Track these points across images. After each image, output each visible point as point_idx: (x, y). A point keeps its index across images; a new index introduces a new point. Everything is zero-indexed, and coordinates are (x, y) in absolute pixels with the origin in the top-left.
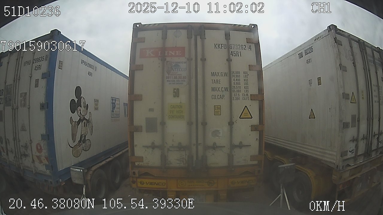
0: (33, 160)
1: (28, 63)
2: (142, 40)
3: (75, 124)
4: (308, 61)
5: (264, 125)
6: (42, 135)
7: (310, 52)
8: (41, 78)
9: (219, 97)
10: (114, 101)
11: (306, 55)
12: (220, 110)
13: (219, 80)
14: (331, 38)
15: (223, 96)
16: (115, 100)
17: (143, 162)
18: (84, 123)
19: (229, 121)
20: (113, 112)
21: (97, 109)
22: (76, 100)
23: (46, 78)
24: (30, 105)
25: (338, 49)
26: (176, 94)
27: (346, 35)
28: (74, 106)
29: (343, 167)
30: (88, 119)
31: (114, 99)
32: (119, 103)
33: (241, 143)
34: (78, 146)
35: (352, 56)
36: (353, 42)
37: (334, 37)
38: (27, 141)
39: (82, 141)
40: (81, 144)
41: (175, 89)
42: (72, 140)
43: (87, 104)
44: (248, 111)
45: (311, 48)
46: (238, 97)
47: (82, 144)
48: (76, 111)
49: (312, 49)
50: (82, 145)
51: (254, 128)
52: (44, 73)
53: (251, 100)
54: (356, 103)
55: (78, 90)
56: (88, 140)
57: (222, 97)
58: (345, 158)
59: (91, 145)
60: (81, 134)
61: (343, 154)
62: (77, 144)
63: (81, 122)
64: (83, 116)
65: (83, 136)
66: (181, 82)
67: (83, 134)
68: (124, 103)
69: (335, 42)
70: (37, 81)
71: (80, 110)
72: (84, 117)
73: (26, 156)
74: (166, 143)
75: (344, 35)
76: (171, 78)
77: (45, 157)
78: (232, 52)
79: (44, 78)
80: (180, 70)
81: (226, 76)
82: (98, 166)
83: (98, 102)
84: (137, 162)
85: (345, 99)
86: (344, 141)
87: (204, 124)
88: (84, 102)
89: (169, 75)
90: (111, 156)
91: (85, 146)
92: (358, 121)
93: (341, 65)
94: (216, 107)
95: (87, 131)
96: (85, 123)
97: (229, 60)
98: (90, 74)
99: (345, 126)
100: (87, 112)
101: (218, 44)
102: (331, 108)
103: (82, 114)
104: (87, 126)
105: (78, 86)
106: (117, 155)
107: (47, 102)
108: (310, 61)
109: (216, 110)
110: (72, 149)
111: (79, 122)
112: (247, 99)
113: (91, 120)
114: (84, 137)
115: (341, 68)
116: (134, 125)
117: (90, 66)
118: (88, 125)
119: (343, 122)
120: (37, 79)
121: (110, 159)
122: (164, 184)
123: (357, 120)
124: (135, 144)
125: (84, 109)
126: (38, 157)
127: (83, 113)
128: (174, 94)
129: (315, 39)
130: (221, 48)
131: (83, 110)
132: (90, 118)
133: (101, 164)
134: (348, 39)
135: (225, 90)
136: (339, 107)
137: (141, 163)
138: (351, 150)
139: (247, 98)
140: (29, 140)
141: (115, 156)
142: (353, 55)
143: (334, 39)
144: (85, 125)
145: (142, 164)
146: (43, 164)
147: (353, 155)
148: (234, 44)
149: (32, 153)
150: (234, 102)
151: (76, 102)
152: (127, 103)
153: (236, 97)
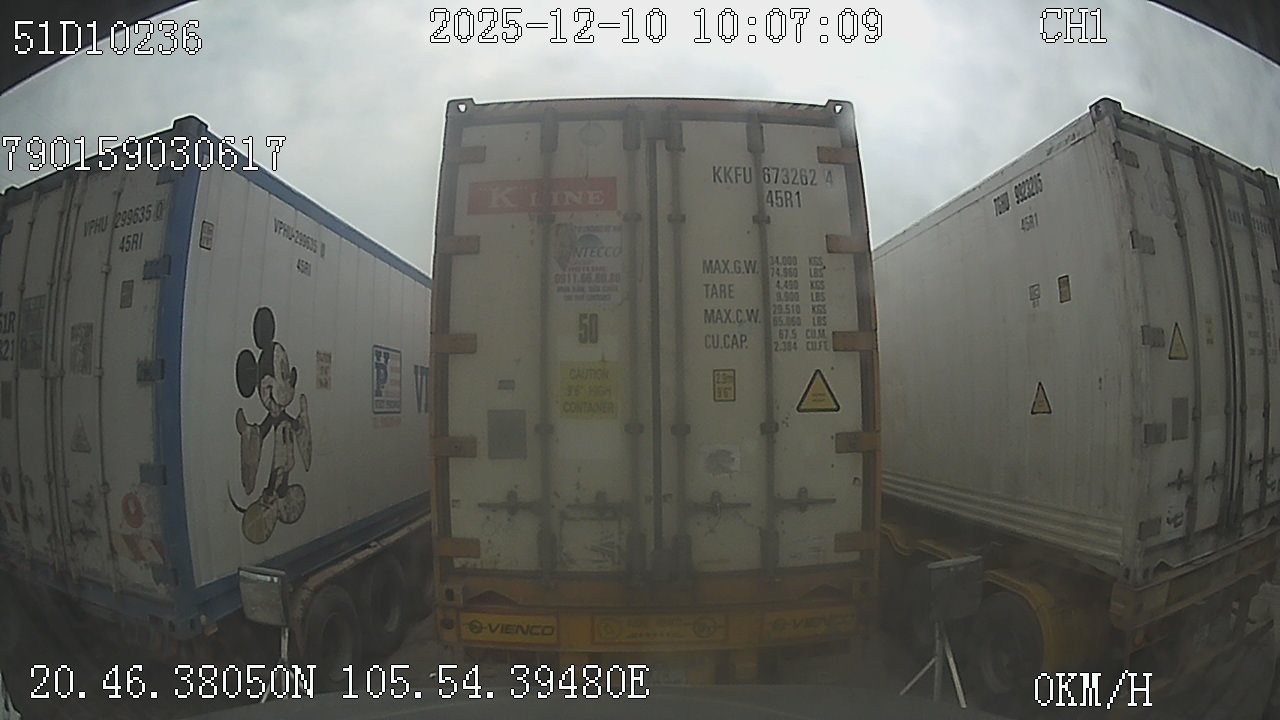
0: (112, 547)
1: (97, 225)
2: (478, 155)
3: (252, 433)
4: (1028, 223)
5: (879, 431)
6: (142, 467)
7: (1034, 191)
8: (142, 276)
9: (729, 342)
10: (382, 357)
11: (1018, 202)
12: (732, 385)
13: (730, 286)
14: (1102, 143)
15: (744, 338)
16: (387, 357)
17: (478, 556)
18: (284, 429)
19: (763, 421)
20: (381, 395)
21: (326, 383)
22: (257, 353)
23: (157, 277)
24: (103, 365)
25: (1127, 182)
26: (588, 333)
27: (1152, 131)
28: (250, 373)
29: (1146, 573)
30: (295, 418)
31: (383, 351)
32: (399, 365)
33: (803, 491)
34: (263, 508)
35: (1174, 201)
36: (1175, 155)
37: (1110, 140)
38: (91, 487)
39: (277, 491)
40: (271, 499)
41: (583, 316)
42: (244, 485)
43: (294, 369)
44: (825, 387)
45: (1036, 180)
46: (793, 341)
47: (275, 499)
48: (256, 389)
49: (1040, 181)
50: (275, 504)
51: (846, 443)
52: (152, 262)
53: (835, 350)
54: (1186, 359)
55: (264, 322)
56: (296, 488)
57: (738, 342)
58: (1154, 541)
59: (304, 503)
60: (273, 466)
61: (1147, 528)
62: (258, 501)
63: (273, 428)
64: (280, 406)
65: (279, 472)
66: (606, 293)
67: (278, 468)
68: (416, 367)
69: (1114, 157)
70: (128, 286)
71: (270, 387)
72: (284, 411)
73: (88, 534)
74: (556, 494)
75: (1146, 132)
76: (572, 277)
77: (153, 541)
78: (770, 192)
79: (150, 278)
80: (600, 254)
81: (750, 271)
82: (328, 573)
83: (330, 361)
84: (457, 557)
85: (1149, 346)
86: (1148, 486)
87: (682, 430)
88: (282, 361)
89: (564, 270)
90: (370, 542)
91: (285, 508)
92: (1194, 419)
93: (1134, 233)
94: (721, 373)
95: (293, 457)
96: (287, 431)
97: (761, 220)
98: (303, 267)
99: (1152, 435)
100: (294, 393)
101: (725, 169)
102: (1105, 377)
103: (276, 399)
104: (292, 441)
105: (262, 306)
106: (393, 538)
107: (159, 357)
108: (1032, 222)
109: (720, 385)
110: (242, 514)
111: (264, 429)
112: (823, 347)
113: (305, 420)
114: (281, 477)
115: (1135, 245)
116: (451, 433)
117: (306, 241)
118: (297, 436)
119: (1145, 422)
120: (129, 281)
121: (369, 552)
122: (547, 631)
123: (1190, 417)
124: (453, 495)
125: (283, 385)
126: (131, 541)
127: (278, 395)
128: (583, 332)
129: (1049, 147)
130: (734, 180)
131: (281, 387)
132: (303, 414)
133: (338, 568)
134: (1158, 146)
135: (750, 320)
136: (1132, 375)
137: (472, 561)
138: (1171, 516)
139: (822, 344)
140: (101, 483)
141: (386, 542)
142: (1175, 198)
143: (1110, 149)
144: (288, 436)
145: (475, 565)
146: (146, 565)
147: (1178, 533)
148: (776, 166)
149: (109, 527)
150: (779, 357)
151: (257, 360)
152: (427, 366)
153: (784, 340)
